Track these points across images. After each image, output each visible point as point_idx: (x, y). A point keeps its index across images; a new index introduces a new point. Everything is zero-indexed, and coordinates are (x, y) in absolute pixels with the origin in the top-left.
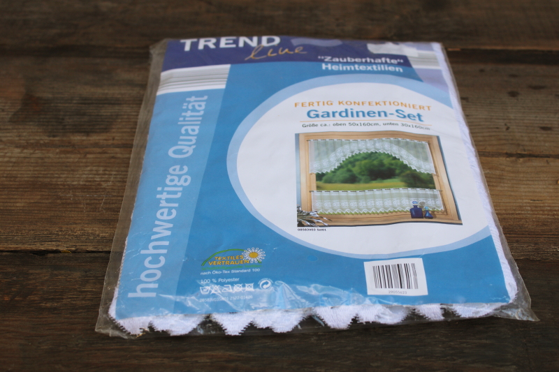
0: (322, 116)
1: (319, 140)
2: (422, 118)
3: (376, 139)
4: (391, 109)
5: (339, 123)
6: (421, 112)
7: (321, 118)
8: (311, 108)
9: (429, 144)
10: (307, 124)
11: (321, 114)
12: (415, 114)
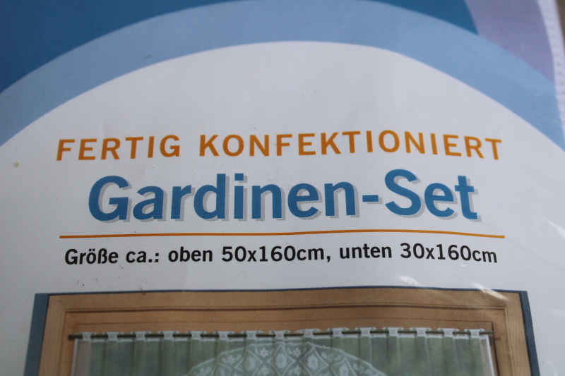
0: (139, 214)
1: (113, 336)
2: (476, 204)
3: (309, 333)
4: (369, 179)
5: (191, 245)
6: (472, 168)
7: (133, 224)
8: (109, 167)
9: (493, 341)
10: (83, 247)
11: (135, 199)
12: (452, 184)
